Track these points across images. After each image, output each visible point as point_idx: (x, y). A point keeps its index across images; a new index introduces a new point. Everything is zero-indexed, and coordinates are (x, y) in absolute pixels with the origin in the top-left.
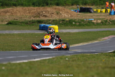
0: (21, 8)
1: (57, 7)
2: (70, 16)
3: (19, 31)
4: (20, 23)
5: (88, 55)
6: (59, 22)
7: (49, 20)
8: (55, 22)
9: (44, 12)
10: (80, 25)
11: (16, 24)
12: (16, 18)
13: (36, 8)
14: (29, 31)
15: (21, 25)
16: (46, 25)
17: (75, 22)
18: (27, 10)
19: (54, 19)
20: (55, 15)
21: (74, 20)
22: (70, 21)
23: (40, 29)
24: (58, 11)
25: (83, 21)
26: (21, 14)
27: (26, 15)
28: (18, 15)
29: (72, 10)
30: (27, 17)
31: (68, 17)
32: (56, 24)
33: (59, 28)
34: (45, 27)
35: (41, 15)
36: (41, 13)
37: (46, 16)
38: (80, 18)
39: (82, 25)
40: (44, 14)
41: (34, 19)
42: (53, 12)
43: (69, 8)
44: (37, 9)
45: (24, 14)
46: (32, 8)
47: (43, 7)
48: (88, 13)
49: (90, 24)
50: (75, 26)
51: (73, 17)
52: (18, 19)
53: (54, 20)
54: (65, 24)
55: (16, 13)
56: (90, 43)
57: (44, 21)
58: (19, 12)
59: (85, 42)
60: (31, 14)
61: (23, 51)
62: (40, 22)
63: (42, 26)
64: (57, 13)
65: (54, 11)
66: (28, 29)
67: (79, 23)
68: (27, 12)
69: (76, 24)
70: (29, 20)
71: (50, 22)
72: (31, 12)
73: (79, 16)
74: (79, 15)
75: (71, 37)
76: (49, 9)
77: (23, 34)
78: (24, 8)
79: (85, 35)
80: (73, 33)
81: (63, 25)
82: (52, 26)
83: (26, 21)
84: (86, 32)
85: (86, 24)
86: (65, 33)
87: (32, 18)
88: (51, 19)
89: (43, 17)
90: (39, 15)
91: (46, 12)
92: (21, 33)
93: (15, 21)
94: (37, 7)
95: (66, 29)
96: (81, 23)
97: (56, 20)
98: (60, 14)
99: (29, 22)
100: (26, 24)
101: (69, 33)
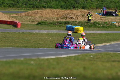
0: (50, 10)
1: (83, 10)
2: (94, 18)
3: (48, 31)
4: (49, 23)
5: (111, 54)
6: (84, 24)
7: (75, 22)
8: (80, 23)
9: (71, 15)
10: (103, 27)
11: (45, 25)
12: (45, 19)
13: (63, 10)
14: (56, 31)
15: (50, 26)
16: (72, 26)
17: (99, 24)
18: (55, 12)
19: (80, 20)
20: (80, 18)
21: (98, 22)
22: (94, 23)
23: (66, 30)
24: (83, 14)
25: (106, 23)
26: (49, 15)
27: (54, 17)
28: (47, 16)
29: (97, 14)
30: (55, 18)
31: (93, 19)
32: (81, 26)
33: (84, 29)
34: (71, 28)
35: (68, 17)
36: (68, 15)
37: (72, 18)
38: (103, 21)
39: (105, 27)
40: (71, 16)
41: (61, 20)
42: (78, 15)
43: (93, 12)
44: (64, 12)
45: (52, 16)
46: (60, 10)
47: (70, 10)
48: (111, 16)
49: (112, 26)
50: (98, 28)
51: (97, 20)
52: (46, 20)
53: (79, 22)
54: (89, 25)
55: (45, 14)
56: (112, 43)
57: (70, 22)
58: (48, 14)
59: (108, 42)
60: (59, 16)
61: (50, 49)
62: (66, 23)
63: (68, 27)
64: (83, 16)
65: (80, 13)
66: (56, 29)
67: (102, 25)
68: (55, 14)
69: (99, 26)
70: (57, 21)
71: (76, 23)
72: (59, 14)
73: (102, 19)
74: (102, 17)
75: (95, 38)
76: (75, 12)
77: (51, 34)
78: (53, 10)
79: (108, 36)
80: (96, 34)
81: (87, 26)
82: (77, 27)
83: (54, 22)
84: (109, 33)
85: (108, 26)
86: (89, 34)
87: (60, 19)
88: (77, 20)
89: (70, 18)
90: (66, 17)
91: (72, 14)
92: (50, 33)
93: (44, 21)
94: (65, 10)
95: (90, 30)
96: (104, 25)
97: (82, 22)
98: (85, 17)
99: (57, 22)
100: (54, 24)
101: (93, 34)
